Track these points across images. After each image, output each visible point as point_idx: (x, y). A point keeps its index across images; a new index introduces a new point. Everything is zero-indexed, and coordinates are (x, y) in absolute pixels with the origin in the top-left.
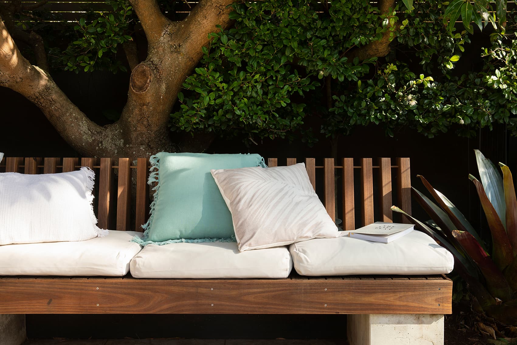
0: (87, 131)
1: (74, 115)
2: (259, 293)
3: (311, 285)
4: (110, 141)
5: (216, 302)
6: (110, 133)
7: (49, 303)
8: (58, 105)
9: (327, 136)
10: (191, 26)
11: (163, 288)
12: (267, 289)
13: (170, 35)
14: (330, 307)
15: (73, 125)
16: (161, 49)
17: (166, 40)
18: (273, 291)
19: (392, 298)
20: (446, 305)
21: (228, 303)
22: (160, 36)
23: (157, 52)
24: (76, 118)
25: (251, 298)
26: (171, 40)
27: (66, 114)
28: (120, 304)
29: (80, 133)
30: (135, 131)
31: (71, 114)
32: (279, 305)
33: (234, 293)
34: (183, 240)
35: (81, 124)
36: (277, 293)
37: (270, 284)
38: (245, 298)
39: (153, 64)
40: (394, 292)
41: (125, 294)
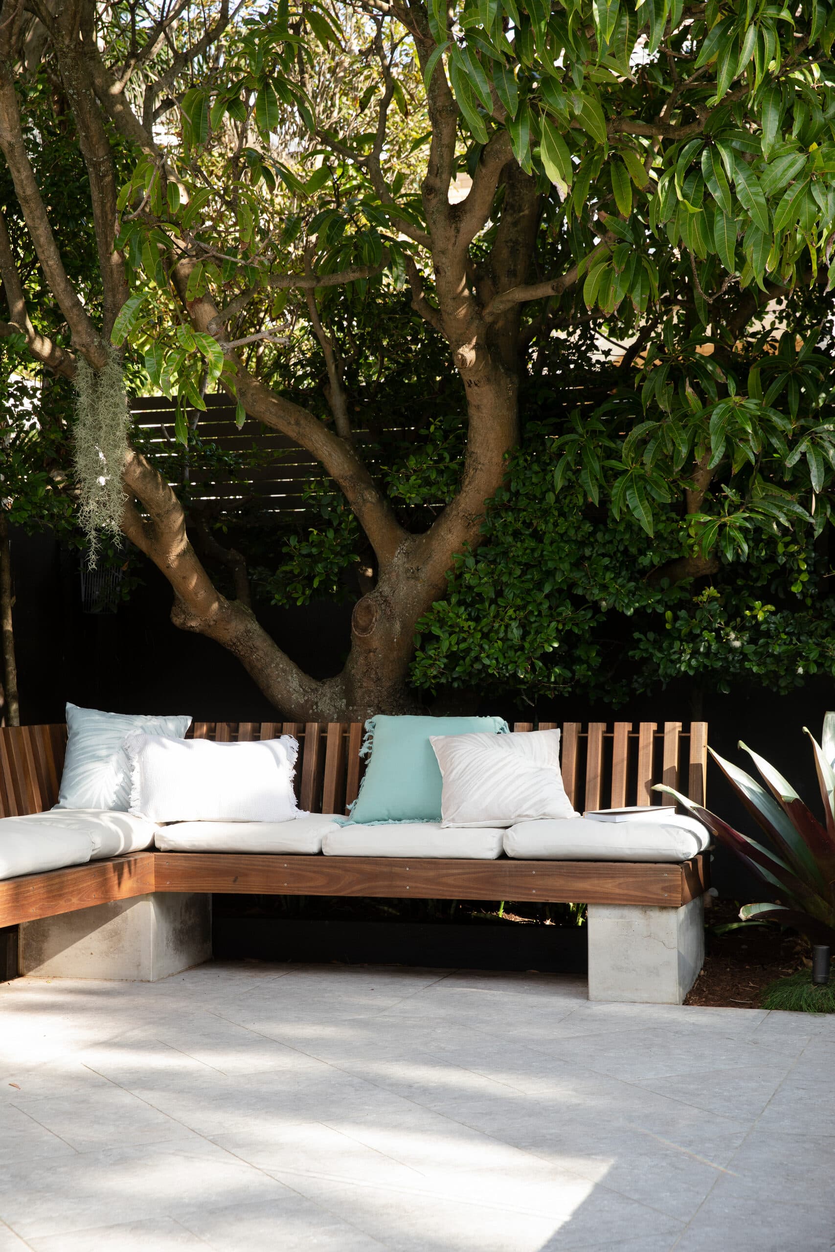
0: (298, 688)
1: (281, 666)
2: (459, 874)
3: (516, 866)
4: (328, 701)
5: (411, 884)
6: (328, 690)
7: (235, 881)
8: (261, 653)
9: (638, 692)
10: (433, 543)
11: (355, 866)
12: (468, 871)
13: (407, 554)
14: (539, 893)
15: (279, 679)
16: (394, 574)
17: (400, 562)
18: (474, 873)
19: (610, 885)
20: (674, 895)
21: (424, 886)
22: (393, 556)
23: (389, 579)
24: (284, 671)
25: (450, 880)
26: (408, 561)
27: (270, 665)
28: (308, 884)
29: (289, 691)
30: (361, 687)
31: (277, 665)
32: (481, 889)
33: (431, 874)
34: (390, 821)
35: (290, 678)
36: (481, 875)
37: (471, 864)
38: (445, 880)
39: (382, 596)
40: (612, 877)
41: (314, 872)
